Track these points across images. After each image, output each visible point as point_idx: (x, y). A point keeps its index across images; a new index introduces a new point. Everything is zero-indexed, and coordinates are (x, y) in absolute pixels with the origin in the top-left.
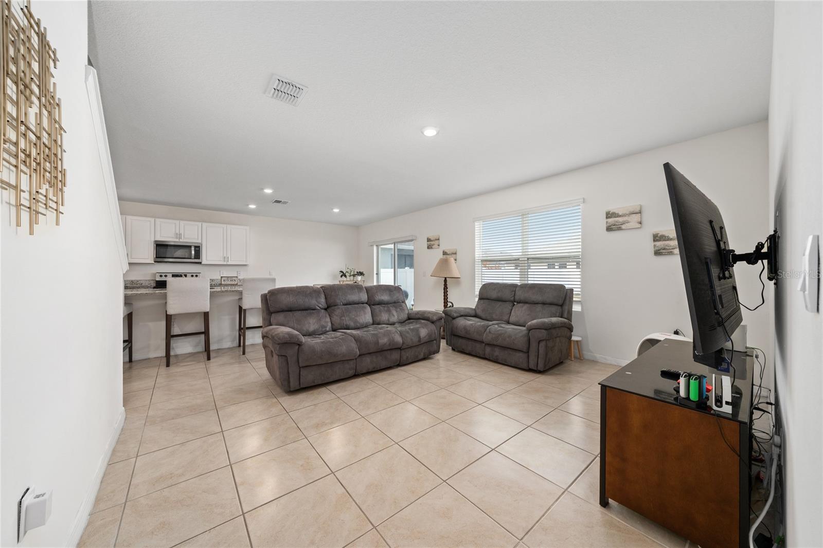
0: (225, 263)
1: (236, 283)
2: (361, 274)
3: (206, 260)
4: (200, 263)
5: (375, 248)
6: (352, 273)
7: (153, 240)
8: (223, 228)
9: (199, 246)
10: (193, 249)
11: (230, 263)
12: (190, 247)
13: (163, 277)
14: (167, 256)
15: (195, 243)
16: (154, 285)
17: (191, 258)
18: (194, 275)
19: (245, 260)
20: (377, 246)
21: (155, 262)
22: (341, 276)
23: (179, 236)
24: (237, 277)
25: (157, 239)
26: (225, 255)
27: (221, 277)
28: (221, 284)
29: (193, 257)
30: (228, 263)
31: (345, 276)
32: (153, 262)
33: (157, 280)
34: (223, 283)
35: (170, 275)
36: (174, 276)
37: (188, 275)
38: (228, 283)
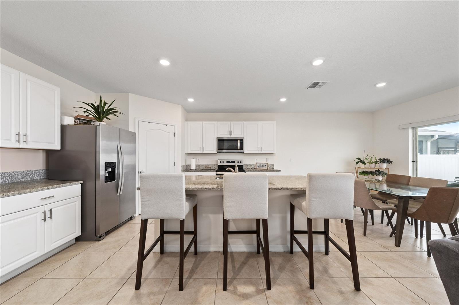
0: (259, 152)
1: (267, 168)
2: (388, 161)
3: (247, 150)
4: (243, 152)
5: (410, 131)
6: (373, 161)
7: (216, 137)
8: (258, 124)
9: (243, 140)
10: (239, 142)
11: (263, 152)
12: (237, 140)
13: (222, 163)
14: (224, 148)
15: (240, 137)
16: (217, 168)
17: (238, 149)
18: (239, 161)
19: (273, 150)
20: (413, 128)
21: (217, 152)
22: (357, 163)
23: (230, 132)
24: (267, 163)
25: (218, 136)
26: (259, 146)
27: (256, 163)
28: (256, 169)
29: (239, 148)
30: (261, 152)
31: (363, 162)
32: (216, 153)
33: (219, 165)
34: (257, 168)
35: (225, 162)
36: (228, 162)
37: (236, 162)
38: (261, 168)
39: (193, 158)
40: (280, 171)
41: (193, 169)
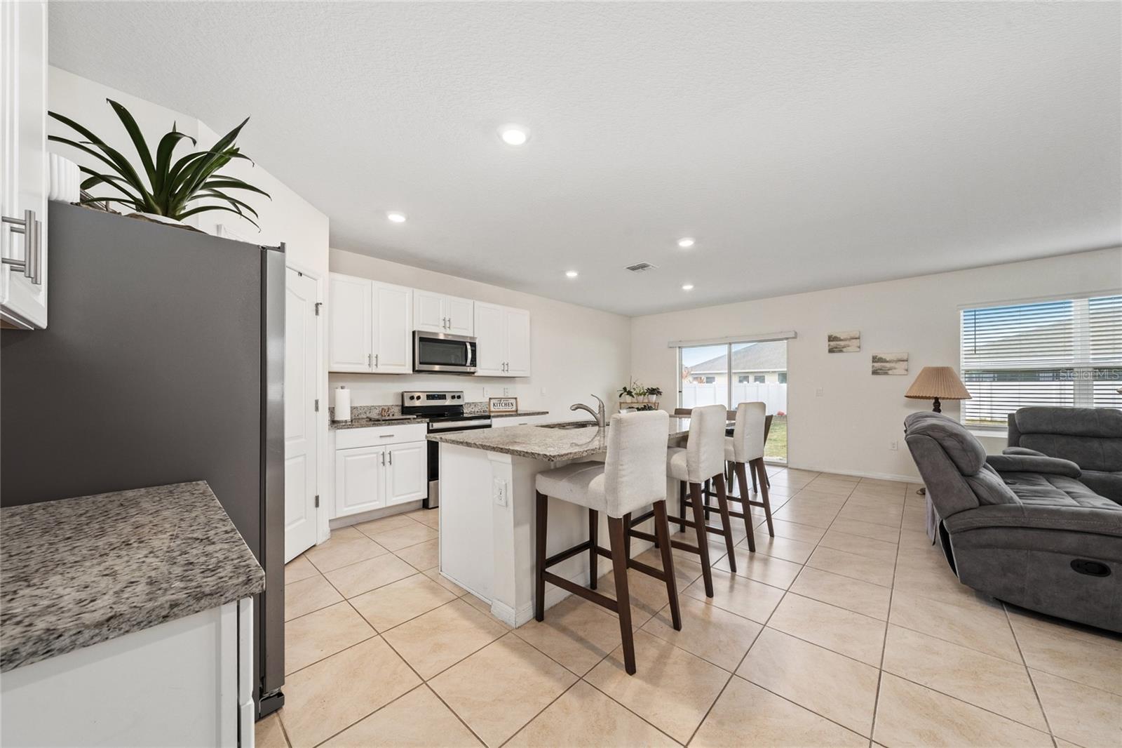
0: (503, 374)
1: (514, 409)
2: (656, 391)
3: (481, 368)
4: (474, 373)
5: (677, 351)
6: (641, 391)
7: (409, 329)
9: (475, 343)
10: (468, 347)
11: (510, 373)
12: (465, 344)
13: (415, 399)
14: (434, 361)
15: (470, 337)
17: (465, 365)
18: (457, 395)
19: (526, 368)
20: (679, 348)
21: (415, 371)
22: (621, 396)
23: (447, 323)
24: (516, 398)
25: (415, 329)
26: (504, 359)
27: (490, 399)
28: (490, 412)
29: (467, 364)
30: (507, 374)
31: (629, 393)
32: (412, 372)
33: (406, 405)
34: (492, 409)
35: (423, 396)
36: (430, 397)
37: (448, 396)
38: (502, 409)
39: (342, 388)
40: (548, 413)
41: (344, 419)
